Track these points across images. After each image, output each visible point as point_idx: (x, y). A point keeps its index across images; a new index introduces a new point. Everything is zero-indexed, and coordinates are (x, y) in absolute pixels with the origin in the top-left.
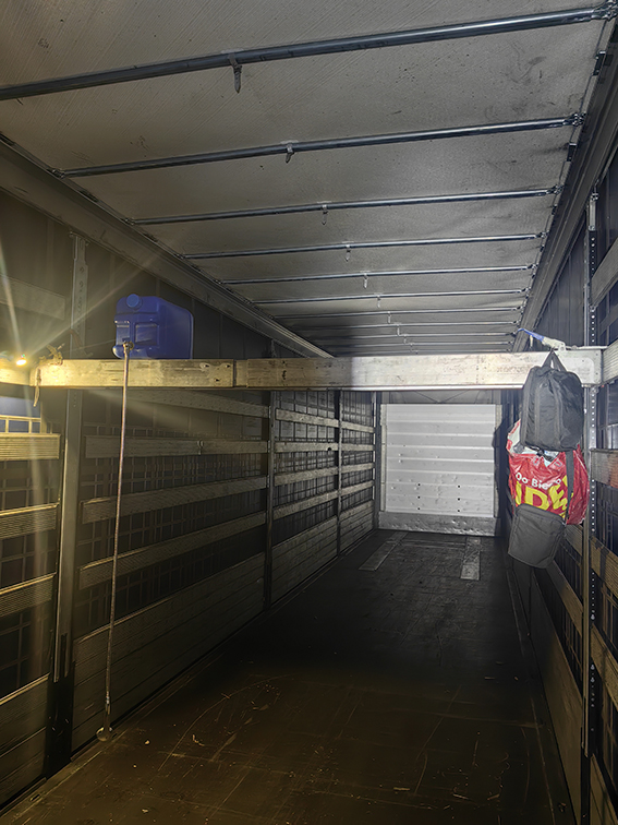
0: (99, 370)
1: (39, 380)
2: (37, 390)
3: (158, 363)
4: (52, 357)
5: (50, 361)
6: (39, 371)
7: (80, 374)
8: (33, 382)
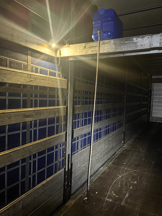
0: (85, 47)
1: (60, 54)
2: (60, 59)
3: (112, 41)
4: (65, 45)
5: (64, 46)
6: (60, 50)
7: (77, 51)
8: (58, 56)
